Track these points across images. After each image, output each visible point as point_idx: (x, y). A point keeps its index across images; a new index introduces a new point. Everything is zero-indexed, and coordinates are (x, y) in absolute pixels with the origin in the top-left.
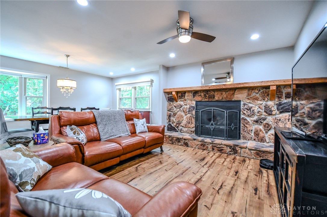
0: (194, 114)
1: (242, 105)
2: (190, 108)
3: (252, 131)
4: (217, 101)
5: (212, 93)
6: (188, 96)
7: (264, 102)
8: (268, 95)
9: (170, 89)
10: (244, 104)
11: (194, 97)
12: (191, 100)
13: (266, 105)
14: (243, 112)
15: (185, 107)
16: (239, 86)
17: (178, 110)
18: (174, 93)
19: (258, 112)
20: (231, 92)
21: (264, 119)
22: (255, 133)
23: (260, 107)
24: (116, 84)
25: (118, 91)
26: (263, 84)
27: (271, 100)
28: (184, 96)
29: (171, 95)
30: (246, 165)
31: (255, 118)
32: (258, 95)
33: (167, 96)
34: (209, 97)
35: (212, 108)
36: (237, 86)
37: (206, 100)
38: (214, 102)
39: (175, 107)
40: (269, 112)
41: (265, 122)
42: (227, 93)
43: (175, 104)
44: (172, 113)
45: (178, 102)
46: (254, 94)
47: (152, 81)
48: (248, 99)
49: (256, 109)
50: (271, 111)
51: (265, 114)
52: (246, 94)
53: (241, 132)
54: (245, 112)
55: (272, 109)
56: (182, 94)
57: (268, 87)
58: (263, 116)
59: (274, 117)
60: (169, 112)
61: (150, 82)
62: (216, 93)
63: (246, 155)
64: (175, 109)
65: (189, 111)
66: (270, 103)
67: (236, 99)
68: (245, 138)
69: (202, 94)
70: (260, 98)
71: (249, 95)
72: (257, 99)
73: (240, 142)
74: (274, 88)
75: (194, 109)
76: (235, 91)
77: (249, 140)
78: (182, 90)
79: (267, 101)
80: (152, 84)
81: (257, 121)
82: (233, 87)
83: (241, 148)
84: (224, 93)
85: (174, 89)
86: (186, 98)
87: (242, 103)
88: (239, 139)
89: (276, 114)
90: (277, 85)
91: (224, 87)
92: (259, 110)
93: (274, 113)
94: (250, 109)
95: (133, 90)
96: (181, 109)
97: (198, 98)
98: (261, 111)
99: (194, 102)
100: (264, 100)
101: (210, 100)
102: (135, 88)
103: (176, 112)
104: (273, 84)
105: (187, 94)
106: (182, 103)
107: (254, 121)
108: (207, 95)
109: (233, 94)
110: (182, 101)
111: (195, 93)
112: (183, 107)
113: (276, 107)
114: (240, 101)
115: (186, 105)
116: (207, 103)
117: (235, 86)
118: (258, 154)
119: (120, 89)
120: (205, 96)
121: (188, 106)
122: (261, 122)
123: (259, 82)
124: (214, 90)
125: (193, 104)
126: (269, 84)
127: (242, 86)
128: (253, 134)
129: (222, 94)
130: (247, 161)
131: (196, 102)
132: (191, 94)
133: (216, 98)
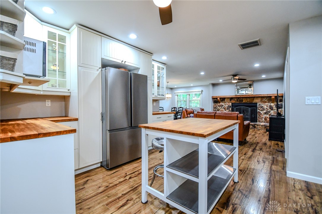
0: (231, 110)
1: (258, 105)
2: (228, 107)
3: (263, 118)
4: (244, 103)
5: (242, 99)
7: (269, 104)
8: (271, 100)
9: (216, 96)
10: (259, 105)
11: (230, 101)
12: (229, 103)
13: (270, 105)
14: (258, 109)
15: (225, 106)
16: (257, 96)
17: (221, 108)
18: (219, 99)
19: (266, 109)
20: (252, 99)
21: (269, 112)
22: (264, 119)
23: (267, 106)
24: (175, 92)
25: (176, 96)
26: (268, 96)
27: (272, 103)
28: (224, 100)
29: (216, 100)
30: (260, 131)
31: (265, 111)
32: (266, 100)
33: (213, 100)
34: (240, 101)
35: (242, 107)
36: (255, 96)
37: (238, 102)
39: (219, 106)
40: (271, 108)
41: (270, 113)
42: (250, 99)
43: (219, 104)
44: (217, 110)
45: (221, 103)
46: (264, 100)
47: (202, 91)
48: (261, 102)
49: (265, 107)
50: (273, 108)
51: (270, 109)
53: (258, 118)
54: (260, 109)
55: (273, 107)
56: (223, 99)
57: (271, 97)
58: (269, 111)
59: (274, 111)
60: (215, 109)
61: (201, 92)
62: (244, 99)
63: (260, 128)
64: (218, 107)
65: (227, 108)
66: (272, 104)
67: (255, 102)
68: (259, 121)
69: (236, 99)
70: (267, 102)
71: (261, 100)
72: (266, 102)
73: (258, 123)
74: (274, 97)
75: (231, 107)
76: (254, 98)
77: (261, 122)
78: (224, 97)
79: (271, 103)
80: (202, 93)
81: (265, 113)
82: (253, 96)
83: (258, 125)
84: (248, 99)
85: (219, 96)
86: (226, 101)
87: (258, 104)
88: (257, 122)
89: (275, 109)
90: (275, 96)
91: (248, 96)
92: (267, 107)
93: (274, 109)
94: (262, 107)
95: (188, 96)
96: (223, 107)
97: (233, 101)
98: (268, 108)
99: (231, 104)
100: (269, 102)
101: (240, 102)
102: (189, 95)
103: (219, 109)
104: (273, 95)
105: (226, 99)
106: (223, 104)
107: (264, 113)
108: (239, 100)
109: (253, 100)
110: (223, 103)
111: (231, 99)
113: (275, 106)
114: (257, 103)
115: (226, 105)
116: (239, 104)
117: (254, 96)
118: (265, 128)
119: (177, 95)
120: (237, 100)
121: (227, 106)
122: (268, 114)
123: (266, 95)
124: (243, 97)
125: (230, 104)
126: (271, 95)
127: (258, 96)
128: (264, 120)
129: (247, 99)
130: (260, 130)
131: (232, 103)
132: (229, 99)
133: (244, 102)
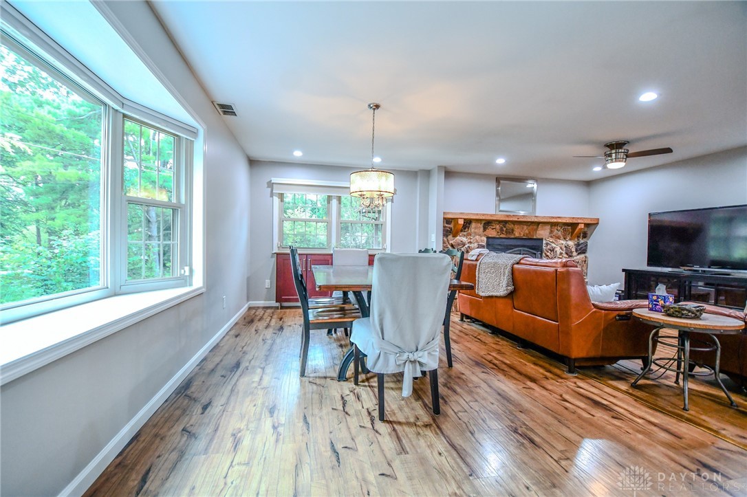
1: (544, 245)
4: (515, 238)
5: (511, 226)
6: (475, 228)
7: (565, 242)
8: (572, 234)
9: (455, 214)
10: (547, 244)
11: (485, 230)
12: (481, 236)
13: (567, 245)
14: (546, 254)
15: (471, 245)
18: (462, 221)
19: (559, 254)
20: (535, 227)
23: (561, 248)
27: (573, 239)
28: (469, 228)
32: (559, 233)
33: (446, 225)
34: (507, 232)
37: (502, 236)
38: (512, 240)
39: (452, 246)
40: (569, 252)
45: (458, 238)
46: (556, 231)
48: (551, 237)
49: (558, 250)
50: (572, 252)
51: (565, 255)
52: (549, 231)
54: (548, 254)
55: (572, 250)
56: (465, 224)
62: (516, 226)
66: (571, 243)
67: (539, 237)
69: (497, 227)
70: (562, 238)
71: (551, 232)
72: (559, 238)
74: (583, 227)
76: (538, 226)
79: (569, 241)
84: (525, 227)
85: (462, 214)
86: (471, 230)
87: (544, 242)
92: (561, 251)
93: (574, 254)
94: (553, 250)
95: (335, 203)
96: (464, 248)
97: (492, 233)
98: (563, 252)
99: (485, 239)
100: (565, 239)
101: (509, 236)
105: (473, 225)
106: (464, 239)
108: (505, 229)
109: (536, 230)
110: (465, 236)
111: (487, 223)
112: (466, 246)
113: (574, 248)
114: (542, 239)
119: (281, 196)
120: (502, 230)
121: (475, 244)
124: (514, 222)
125: (482, 241)
129: (523, 228)
131: (488, 238)
132: (481, 226)
133: (517, 235)
